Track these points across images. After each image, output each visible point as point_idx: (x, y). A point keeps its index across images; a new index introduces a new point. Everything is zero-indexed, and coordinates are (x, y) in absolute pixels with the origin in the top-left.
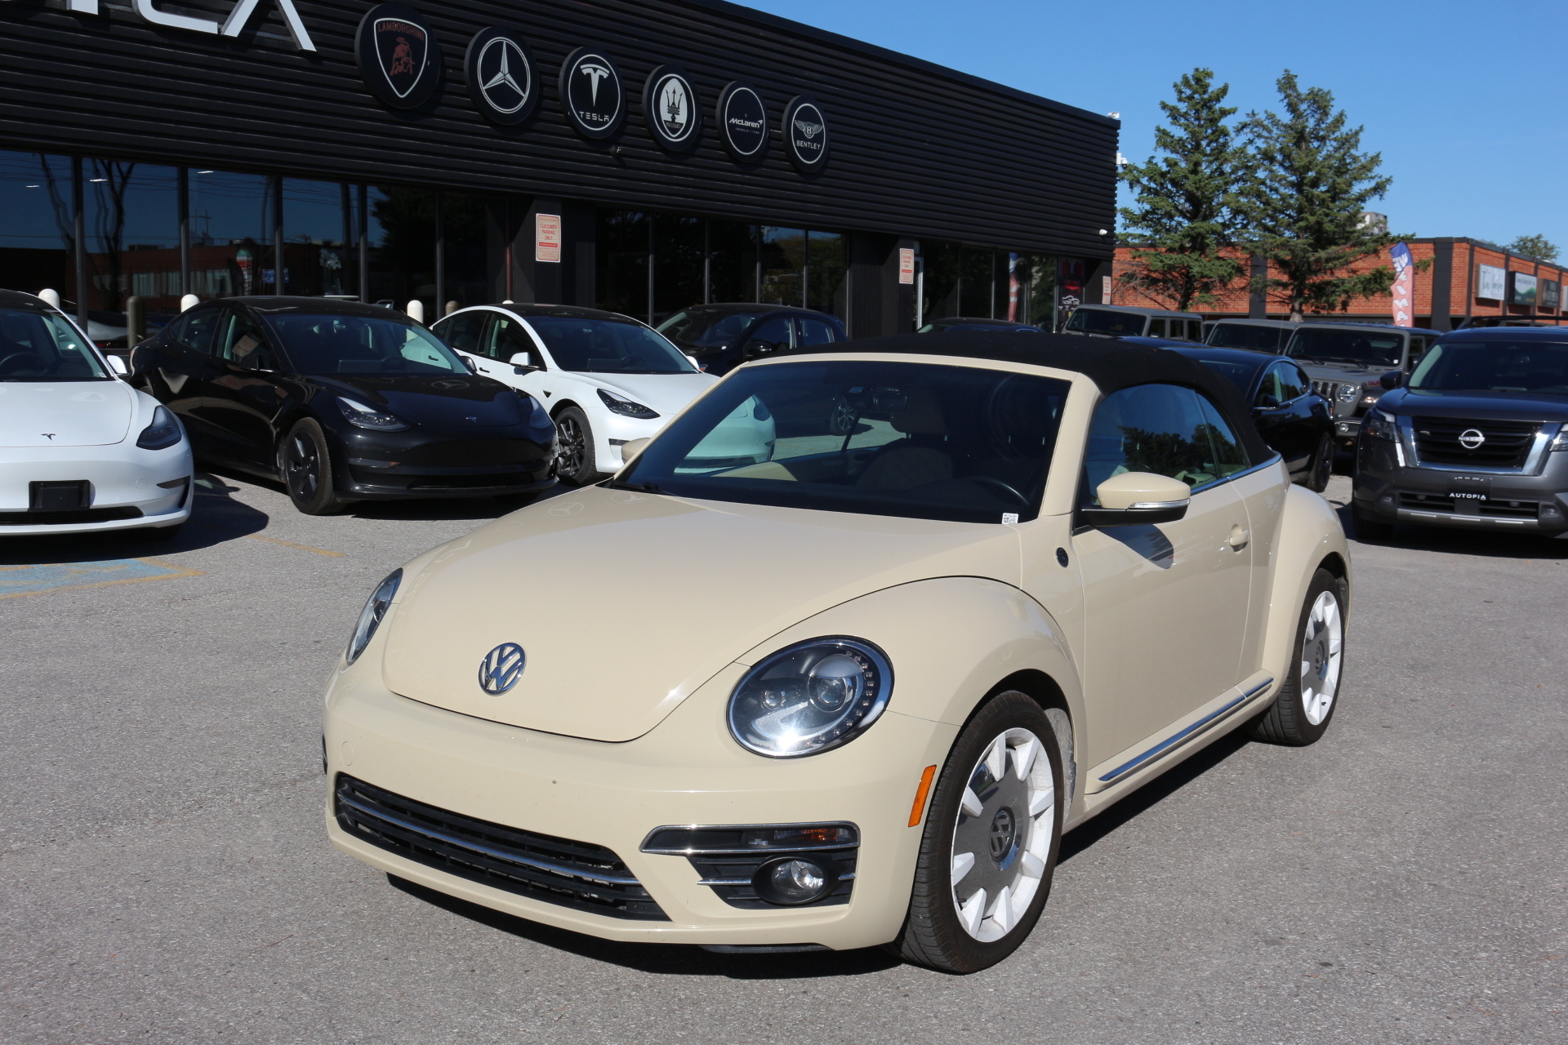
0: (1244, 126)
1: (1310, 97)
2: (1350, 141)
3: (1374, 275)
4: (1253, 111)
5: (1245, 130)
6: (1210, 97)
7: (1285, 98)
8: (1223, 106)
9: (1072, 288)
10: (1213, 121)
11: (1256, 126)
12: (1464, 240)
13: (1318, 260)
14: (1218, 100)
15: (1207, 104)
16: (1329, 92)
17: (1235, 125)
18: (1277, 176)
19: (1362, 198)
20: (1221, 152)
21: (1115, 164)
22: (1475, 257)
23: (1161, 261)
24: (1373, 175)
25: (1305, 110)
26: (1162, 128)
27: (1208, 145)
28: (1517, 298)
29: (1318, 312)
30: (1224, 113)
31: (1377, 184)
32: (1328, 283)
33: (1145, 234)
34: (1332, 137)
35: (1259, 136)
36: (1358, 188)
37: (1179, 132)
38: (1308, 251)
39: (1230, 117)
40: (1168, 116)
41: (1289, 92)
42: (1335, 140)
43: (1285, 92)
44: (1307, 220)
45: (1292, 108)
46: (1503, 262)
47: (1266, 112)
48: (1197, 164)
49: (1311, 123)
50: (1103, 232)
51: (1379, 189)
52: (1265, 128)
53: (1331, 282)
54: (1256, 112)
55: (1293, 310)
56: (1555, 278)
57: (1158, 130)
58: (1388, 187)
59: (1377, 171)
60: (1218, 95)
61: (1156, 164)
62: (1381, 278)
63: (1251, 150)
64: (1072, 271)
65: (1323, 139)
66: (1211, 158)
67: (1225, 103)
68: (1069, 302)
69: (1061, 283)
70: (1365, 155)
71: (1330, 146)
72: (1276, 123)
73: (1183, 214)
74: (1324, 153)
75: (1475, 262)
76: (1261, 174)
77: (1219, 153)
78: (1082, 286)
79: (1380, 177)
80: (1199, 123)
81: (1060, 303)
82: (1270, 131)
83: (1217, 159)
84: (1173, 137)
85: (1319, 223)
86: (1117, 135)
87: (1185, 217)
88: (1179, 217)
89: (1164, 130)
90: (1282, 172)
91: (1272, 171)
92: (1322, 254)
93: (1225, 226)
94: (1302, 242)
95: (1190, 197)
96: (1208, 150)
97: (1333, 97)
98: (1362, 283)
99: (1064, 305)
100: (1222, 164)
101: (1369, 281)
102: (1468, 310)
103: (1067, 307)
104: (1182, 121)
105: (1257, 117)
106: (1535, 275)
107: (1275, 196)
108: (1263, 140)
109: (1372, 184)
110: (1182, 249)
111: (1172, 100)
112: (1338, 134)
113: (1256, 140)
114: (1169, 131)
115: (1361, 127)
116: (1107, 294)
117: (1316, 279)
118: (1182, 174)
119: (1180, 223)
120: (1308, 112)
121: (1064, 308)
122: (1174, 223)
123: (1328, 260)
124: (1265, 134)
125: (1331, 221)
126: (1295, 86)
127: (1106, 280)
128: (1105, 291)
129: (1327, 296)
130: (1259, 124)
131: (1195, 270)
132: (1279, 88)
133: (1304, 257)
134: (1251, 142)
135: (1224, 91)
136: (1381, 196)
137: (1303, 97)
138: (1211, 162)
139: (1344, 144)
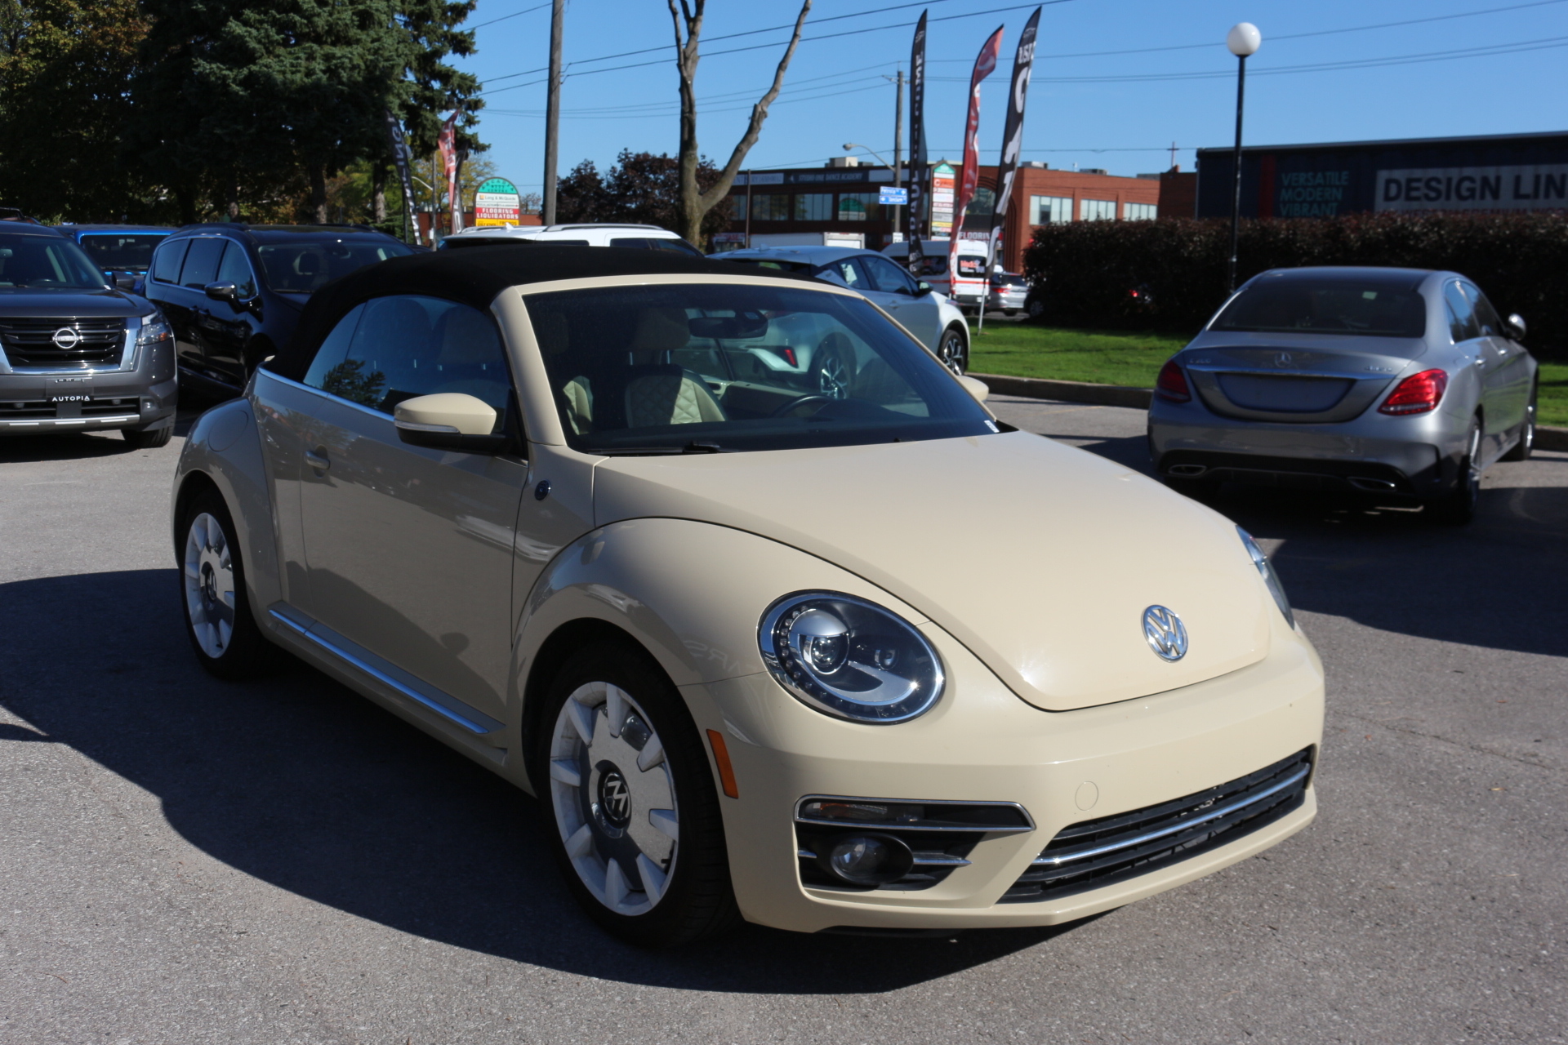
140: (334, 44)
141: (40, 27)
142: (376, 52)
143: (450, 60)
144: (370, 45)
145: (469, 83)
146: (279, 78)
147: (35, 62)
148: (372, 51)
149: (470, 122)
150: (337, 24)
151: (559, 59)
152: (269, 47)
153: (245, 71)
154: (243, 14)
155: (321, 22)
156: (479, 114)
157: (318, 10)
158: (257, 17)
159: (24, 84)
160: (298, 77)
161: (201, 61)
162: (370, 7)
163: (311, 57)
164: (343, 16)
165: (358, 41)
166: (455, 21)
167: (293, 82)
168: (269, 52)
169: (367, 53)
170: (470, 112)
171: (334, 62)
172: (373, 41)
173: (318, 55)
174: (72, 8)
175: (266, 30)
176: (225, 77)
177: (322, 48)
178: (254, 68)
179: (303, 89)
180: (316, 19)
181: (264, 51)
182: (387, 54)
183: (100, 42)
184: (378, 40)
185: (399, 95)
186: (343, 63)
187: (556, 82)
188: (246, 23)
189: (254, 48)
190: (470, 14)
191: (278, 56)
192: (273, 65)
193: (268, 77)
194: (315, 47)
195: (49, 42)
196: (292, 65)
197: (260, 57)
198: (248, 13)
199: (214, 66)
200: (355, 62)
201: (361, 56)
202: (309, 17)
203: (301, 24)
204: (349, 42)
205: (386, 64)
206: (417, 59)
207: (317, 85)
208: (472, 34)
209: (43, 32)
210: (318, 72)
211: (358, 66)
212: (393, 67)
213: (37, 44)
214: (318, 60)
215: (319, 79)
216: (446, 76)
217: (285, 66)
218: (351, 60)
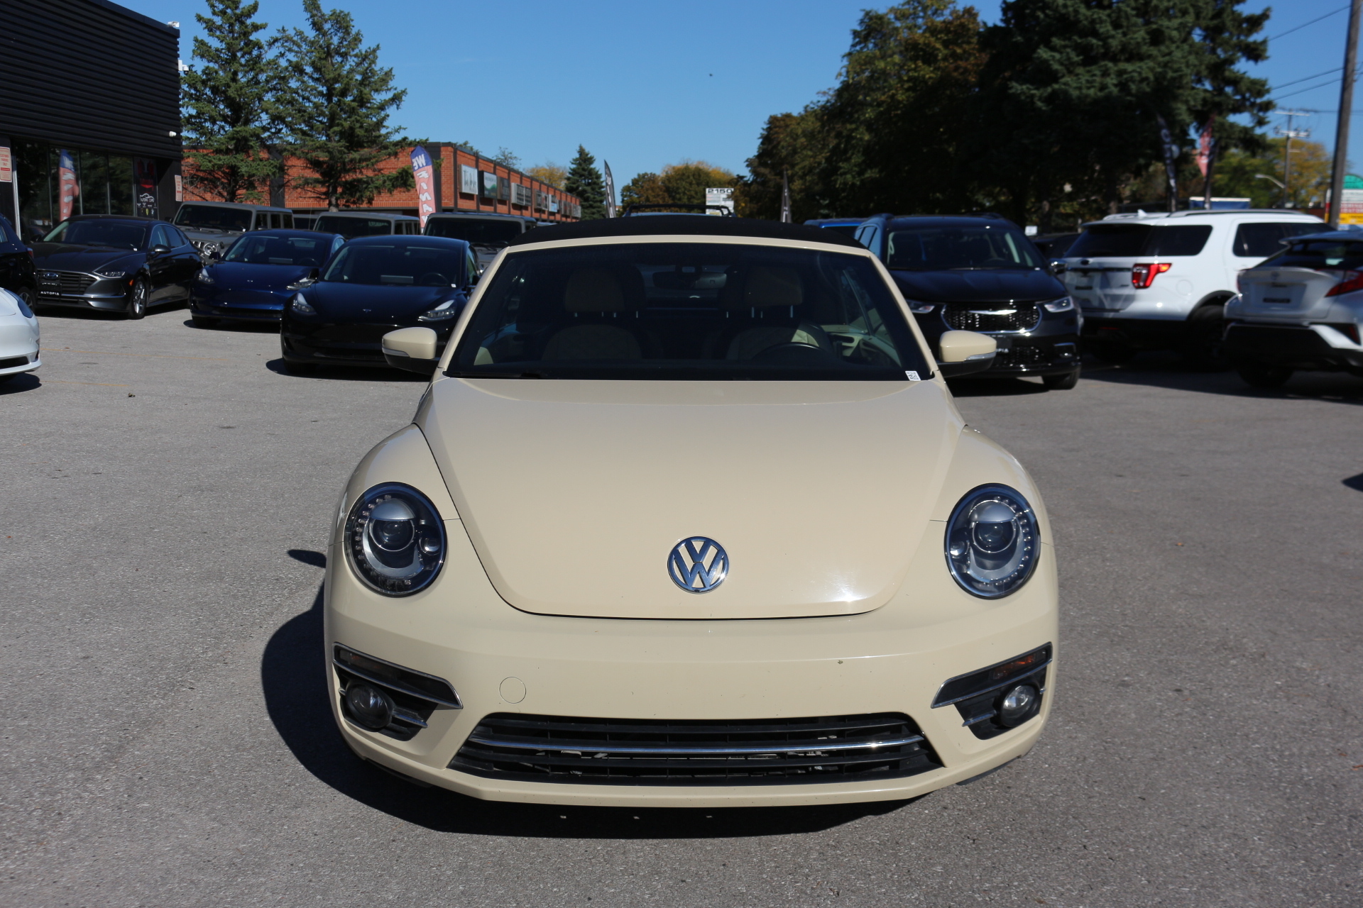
0: (276, 40)
1: (333, 17)
2: (369, 57)
3: (400, 173)
4: (283, 28)
5: (276, 44)
6: (242, 12)
7: (311, 17)
8: (256, 21)
9: (147, 187)
10: (246, 34)
11: (286, 41)
12: (449, 144)
13: (352, 160)
14: (249, 16)
15: (240, 19)
16: (349, 14)
17: (268, 39)
18: (308, 87)
19: (382, 107)
20: (256, 63)
21: (177, 70)
22: (458, 159)
23: (210, 161)
24: (389, 87)
25: (329, 29)
26: (200, 39)
27: (243, 56)
28: (486, 192)
29: (348, 206)
30: (256, 28)
31: (394, 95)
32: (359, 181)
33: (190, 136)
34: (352, 53)
35: (290, 50)
36: (378, 98)
37: (214, 43)
38: (345, 153)
39: (261, 32)
40: (205, 28)
41: (315, 12)
42: (356, 56)
43: (311, 12)
44: (342, 125)
45: (317, 26)
46: (474, 163)
47: (295, 29)
48: (235, 73)
49: (335, 40)
50: (173, 134)
51: (396, 99)
52: (294, 43)
53: (361, 179)
54: (285, 29)
55: (330, 204)
56: (506, 176)
57: (196, 40)
58: (404, 98)
59: (391, 84)
60: (249, 11)
61: (195, 72)
62: (407, 176)
63: (283, 63)
64: (146, 171)
65: (344, 55)
66: (246, 68)
67: (256, 19)
68: (146, 200)
69: (138, 182)
70: (382, 69)
71: (352, 62)
72: (304, 39)
73: (225, 118)
74: (347, 67)
75: (458, 163)
76: (293, 84)
77: (254, 64)
78: (155, 185)
79: (396, 89)
80: (233, 36)
81: (138, 201)
82: (299, 46)
83: (252, 70)
84: (210, 47)
85: (352, 128)
86: (178, 43)
87: (226, 122)
88: (221, 121)
89: (202, 40)
90: (311, 83)
91: (303, 82)
92: (355, 155)
93: (265, 129)
94: (337, 144)
95: (230, 103)
96: (243, 61)
97: (352, 18)
98: (391, 180)
99: (141, 203)
100: (257, 75)
101: (397, 178)
102: (456, 203)
103: (144, 204)
104: (218, 33)
105: (287, 33)
106: (494, 173)
107: (307, 104)
108: (293, 54)
109: (390, 95)
110: (228, 152)
111: (207, 14)
112: (356, 51)
113: (287, 53)
114: (206, 41)
115: (378, 46)
116: (179, 192)
117: (349, 177)
118: (224, 82)
119: (223, 127)
120: (332, 30)
121: (142, 205)
122: (216, 128)
123: (361, 160)
124: (295, 48)
125: (361, 127)
126: (319, 7)
127: (178, 178)
128: (177, 189)
129: (360, 192)
130: (288, 39)
131: (243, 169)
132: (306, 8)
133: (341, 158)
134: (282, 55)
135: (255, 8)
136: (398, 106)
137: (327, 17)
138: (247, 72)
139: (364, 60)
140: (1128, 60)
141: (913, 66)
142: (1166, 65)
143: (1244, 66)
144: (1161, 59)
145: (1258, 87)
146: (1075, 93)
147: (907, 94)
148: (1162, 64)
149: (1261, 122)
150: (1130, 43)
151: (1354, 57)
152: (1070, 68)
153: (1049, 90)
154: (1050, 42)
155: (1114, 44)
156: (1271, 115)
157: (1113, 32)
158: (1063, 43)
159: (899, 112)
160: (1092, 92)
161: (1014, 84)
162: (1162, 26)
163: (1105, 74)
164: (1136, 36)
165: (1150, 57)
166: (1250, 31)
167: (1087, 96)
168: (1070, 72)
169: (1156, 66)
170: (1261, 114)
171: (1125, 76)
172: (1164, 56)
173: (1112, 71)
174: (938, 49)
175: (1068, 53)
176: (1033, 96)
177: (1116, 65)
178: (1056, 86)
179: (1096, 102)
180: (1110, 40)
181: (1065, 71)
182: (1176, 66)
183: (955, 74)
184: (1170, 54)
185: (1187, 102)
186: (1132, 77)
187: (1349, 80)
188: (1053, 49)
189: (1056, 71)
190: (1267, 24)
191: (1077, 75)
192: (1070, 82)
193: (1066, 93)
194: (1110, 65)
195: (918, 76)
196: (1088, 81)
197: (1063, 76)
198: (1056, 41)
199: (1024, 87)
200: (1144, 75)
201: (1152, 69)
202: (1104, 39)
203: (1098, 46)
204: (1141, 58)
205: (1175, 75)
206: (1207, 68)
207: (1108, 98)
208: (1264, 42)
209: (915, 70)
210: (1110, 86)
211: (1147, 79)
212: (1181, 77)
213: (910, 79)
214: (1113, 76)
215: (1111, 93)
216: (1236, 81)
217: (1081, 83)
218: (1140, 73)
